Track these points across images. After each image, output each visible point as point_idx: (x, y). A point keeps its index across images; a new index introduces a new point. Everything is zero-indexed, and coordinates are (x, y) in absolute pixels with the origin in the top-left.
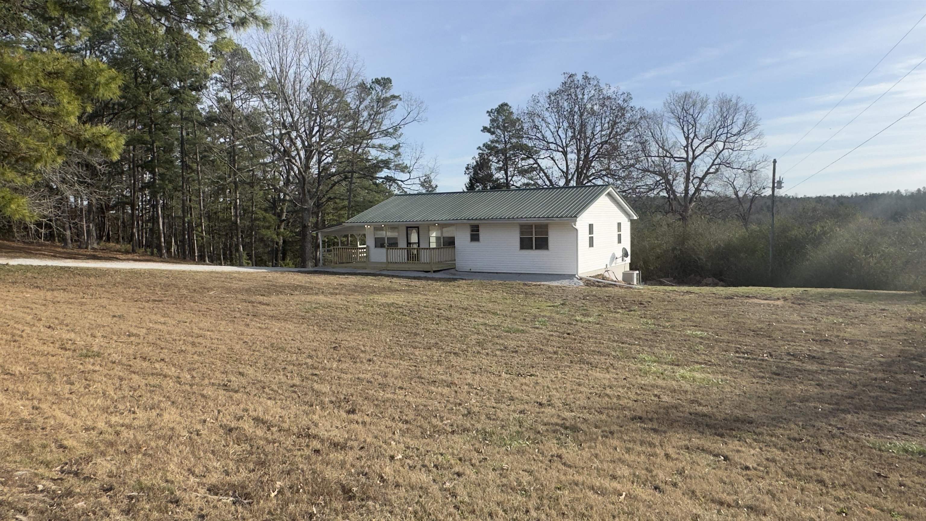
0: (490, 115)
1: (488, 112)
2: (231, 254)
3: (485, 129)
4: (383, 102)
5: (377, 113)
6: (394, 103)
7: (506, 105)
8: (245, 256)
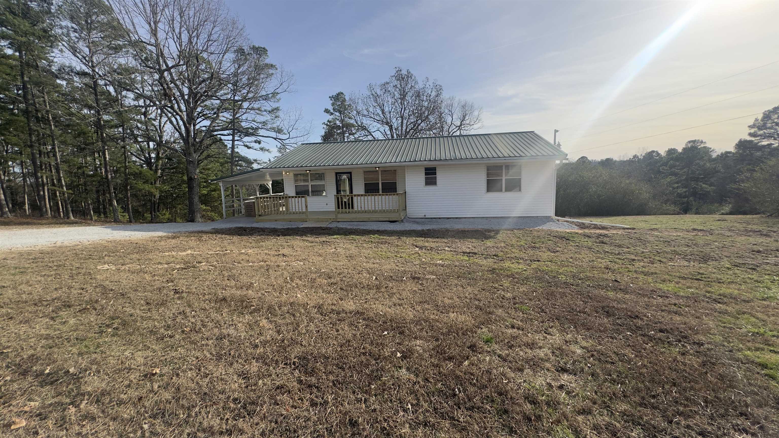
0: (331, 100)
1: (330, 97)
2: (105, 208)
3: (327, 111)
4: (259, 69)
5: (255, 79)
6: (271, 71)
7: (342, 93)
8: (119, 209)
